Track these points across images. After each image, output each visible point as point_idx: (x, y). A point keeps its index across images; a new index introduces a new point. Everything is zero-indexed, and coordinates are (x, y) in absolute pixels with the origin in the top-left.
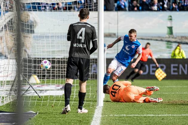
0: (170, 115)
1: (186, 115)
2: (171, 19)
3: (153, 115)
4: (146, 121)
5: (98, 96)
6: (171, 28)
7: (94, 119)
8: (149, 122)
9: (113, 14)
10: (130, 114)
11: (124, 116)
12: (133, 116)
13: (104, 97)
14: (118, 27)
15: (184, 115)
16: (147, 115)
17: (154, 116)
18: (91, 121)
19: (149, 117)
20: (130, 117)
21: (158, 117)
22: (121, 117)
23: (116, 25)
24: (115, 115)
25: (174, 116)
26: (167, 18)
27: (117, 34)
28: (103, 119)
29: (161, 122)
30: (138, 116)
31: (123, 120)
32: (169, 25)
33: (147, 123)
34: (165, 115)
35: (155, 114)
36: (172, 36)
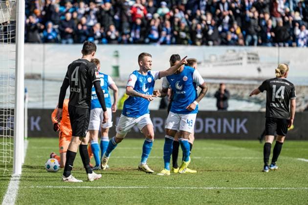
0: (113, 187)
1: (135, 187)
2: (117, 56)
3: (90, 187)
4: (80, 195)
5: (15, 160)
6: (116, 68)
7: (8, 192)
8: (84, 197)
9: (38, 47)
10: (58, 186)
11: (49, 189)
12: (62, 189)
13: (23, 162)
14: (44, 65)
15: (133, 187)
16: (82, 187)
17: (90, 189)
18: (4, 195)
19: (84, 189)
20: (59, 189)
21: (96, 189)
22: (45, 189)
23: (42, 64)
24: (37, 187)
25: (118, 189)
26: (112, 53)
27: (42, 76)
28: (20, 192)
29: (100, 196)
30: (69, 189)
31: (48, 193)
32: (115, 64)
33: (81, 198)
34: (106, 187)
35: (92, 186)
36: (118, 79)
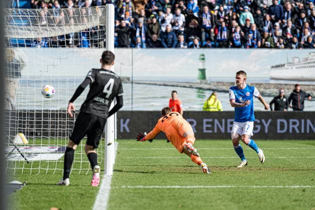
0: (202, 187)
1: (223, 186)
2: (203, 59)
3: (179, 187)
4: (170, 195)
5: (106, 161)
6: (203, 71)
7: (100, 192)
8: (174, 196)
10: (148, 186)
11: (140, 188)
12: (153, 188)
13: (114, 163)
14: (132, 69)
15: (221, 187)
16: (172, 187)
17: (180, 189)
18: (96, 195)
19: (174, 189)
20: (149, 189)
21: (186, 189)
22: (136, 189)
23: (131, 67)
24: (128, 187)
25: (207, 188)
26: (198, 57)
27: (131, 79)
28: (112, 191)
29: (190, 196)
30: (159, 188)
31: (139, 193)
32: (201, 67)
33: (171, 197)
34: (195, 187)
35: (182, 185)
36: (205, 81)
